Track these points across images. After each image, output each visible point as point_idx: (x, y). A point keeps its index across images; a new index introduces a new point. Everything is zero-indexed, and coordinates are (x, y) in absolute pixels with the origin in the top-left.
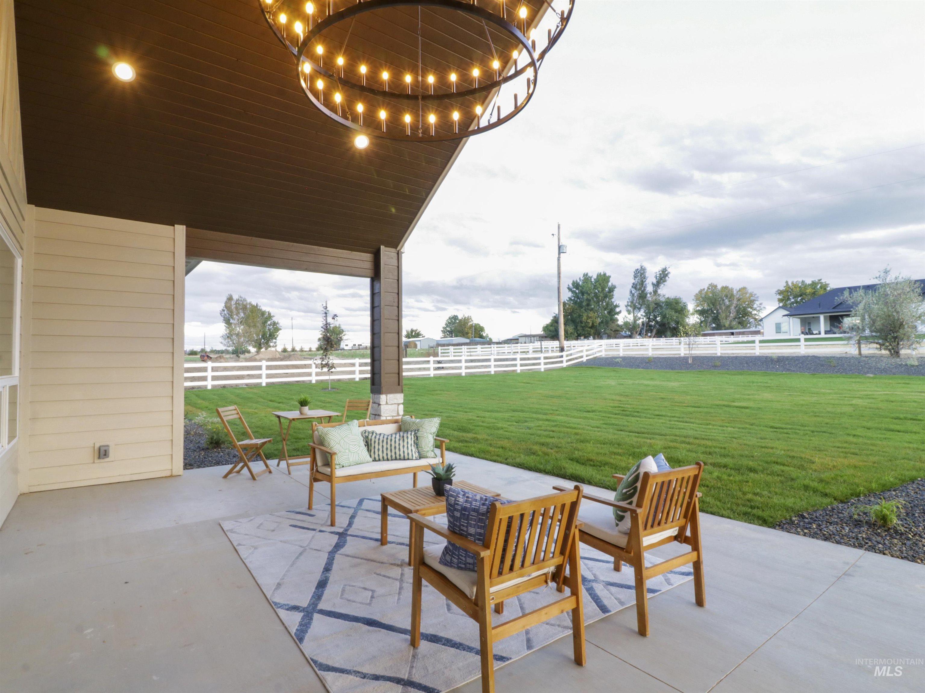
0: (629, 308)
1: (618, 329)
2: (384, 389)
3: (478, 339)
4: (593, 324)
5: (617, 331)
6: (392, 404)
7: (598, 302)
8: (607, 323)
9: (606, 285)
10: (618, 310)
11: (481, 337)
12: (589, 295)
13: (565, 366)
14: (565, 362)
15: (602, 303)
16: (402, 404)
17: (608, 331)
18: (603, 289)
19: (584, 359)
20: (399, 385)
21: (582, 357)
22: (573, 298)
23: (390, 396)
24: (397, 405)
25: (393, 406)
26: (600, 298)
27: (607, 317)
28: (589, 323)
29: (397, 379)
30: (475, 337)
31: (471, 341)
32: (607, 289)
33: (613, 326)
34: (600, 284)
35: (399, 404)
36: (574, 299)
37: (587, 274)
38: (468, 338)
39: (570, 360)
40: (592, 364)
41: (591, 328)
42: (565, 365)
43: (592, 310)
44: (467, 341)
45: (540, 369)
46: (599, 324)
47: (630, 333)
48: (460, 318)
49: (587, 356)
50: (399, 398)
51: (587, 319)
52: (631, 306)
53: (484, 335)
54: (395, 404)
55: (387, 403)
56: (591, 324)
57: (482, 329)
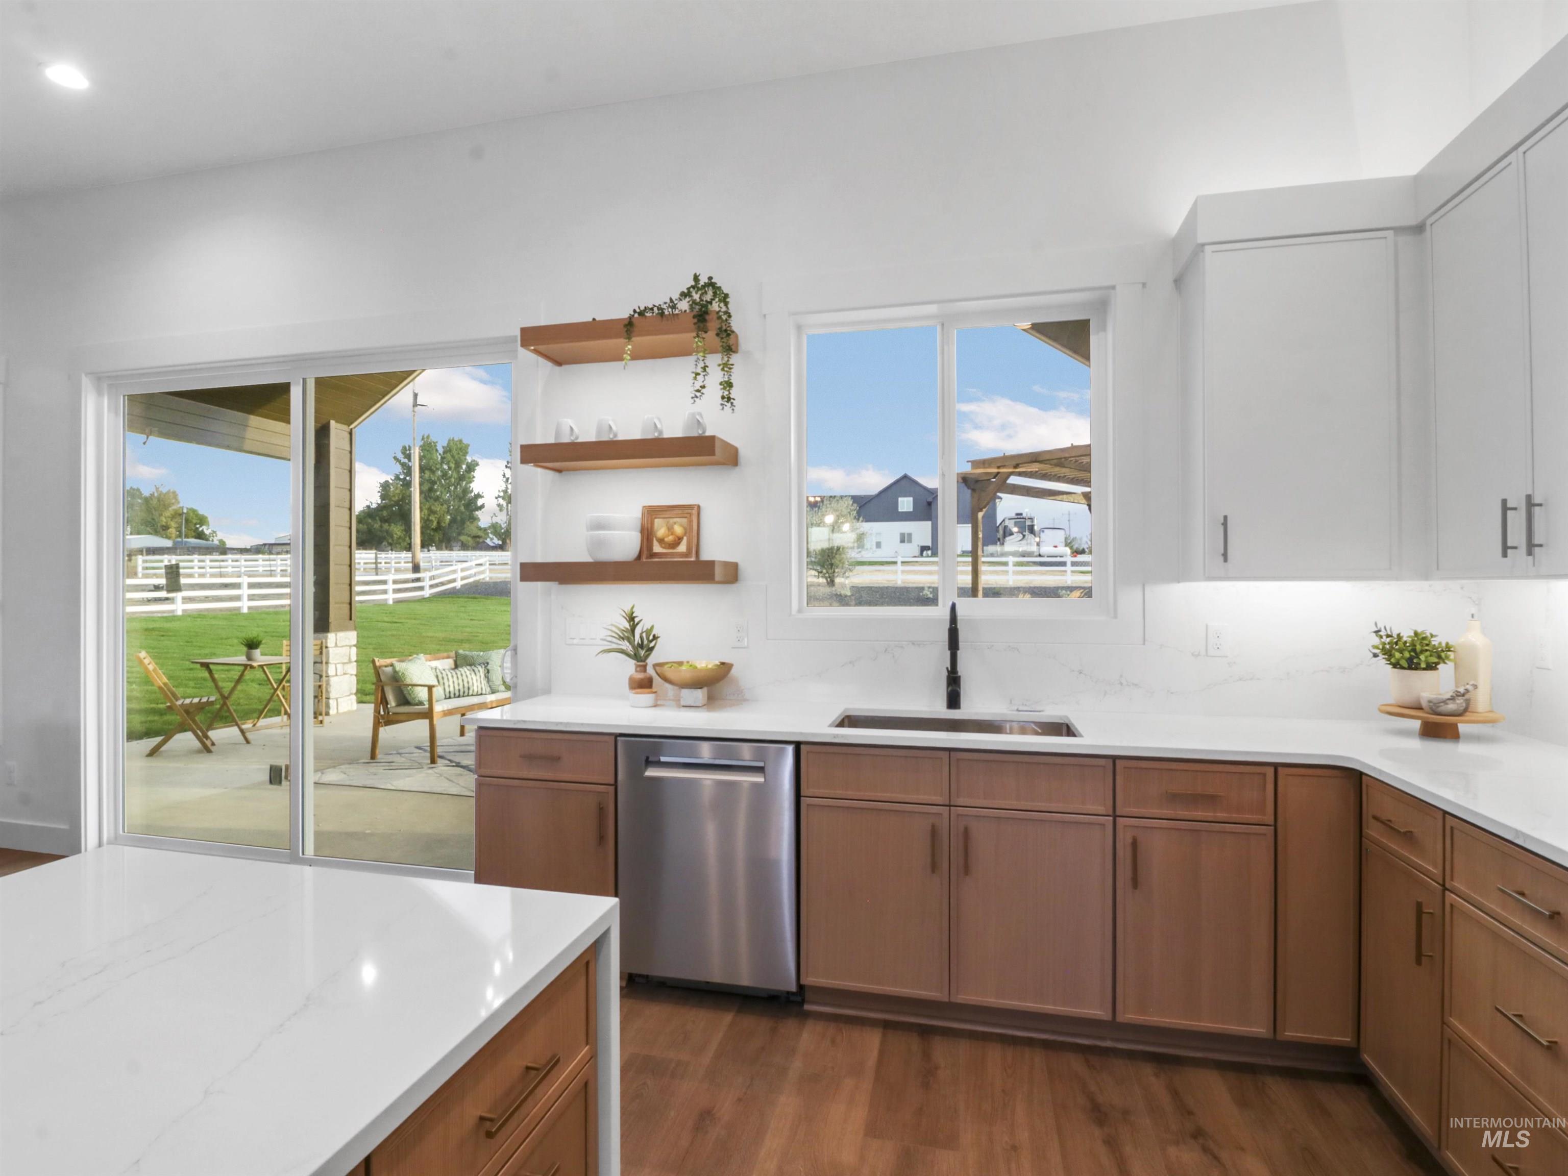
0: (501, 501)
1: (480, 533)
2: (332, 626)
3: (193, 541)
4: (438, 523)
5: (479, 537)
6: (342, 646)
7: (449, 485)
8: (463, 522)
9: (463, 458)
10: (480, 502)
11: (200, 536)
12: (433, 472)
13: (427, 596)
14: (427, 588)
15: (456, 488)
16: (354, 646)
17: (463, 538)
18: (458, 465)
19: (458, 584)
20: (351, 619)
21: (454, 581)
22: (402, 477)
23: (341, 635)
24: (348, 648)
25: (344, 648)
26: (453, 480)
27: (462, 513)
28: (432, 521)
29: (347, 611)
30: (186, 536)
31: (175, 543)
32: (464, 467)
33: (471, 528)
34: (453, 456)
35: (350, 646)
36: (405, 478)
37: (428, 437)
38: (168, 538)
39: (437, 585)
40: (474, 593)
41: (435, 530)
42: (427, 593)
43: (437, 499)
44: (168, 543)
45: (386, 600)
46: (449, 524)
47: (500, 543)
48: (146, 493)
49: (462, 579)
50: (351, 637)
51: (429, 515)
52: (503, 498)
53: (207, 532)
54: (347, 646)
55: (336, 645)
56: (435, 524)
57: (203, 520)
